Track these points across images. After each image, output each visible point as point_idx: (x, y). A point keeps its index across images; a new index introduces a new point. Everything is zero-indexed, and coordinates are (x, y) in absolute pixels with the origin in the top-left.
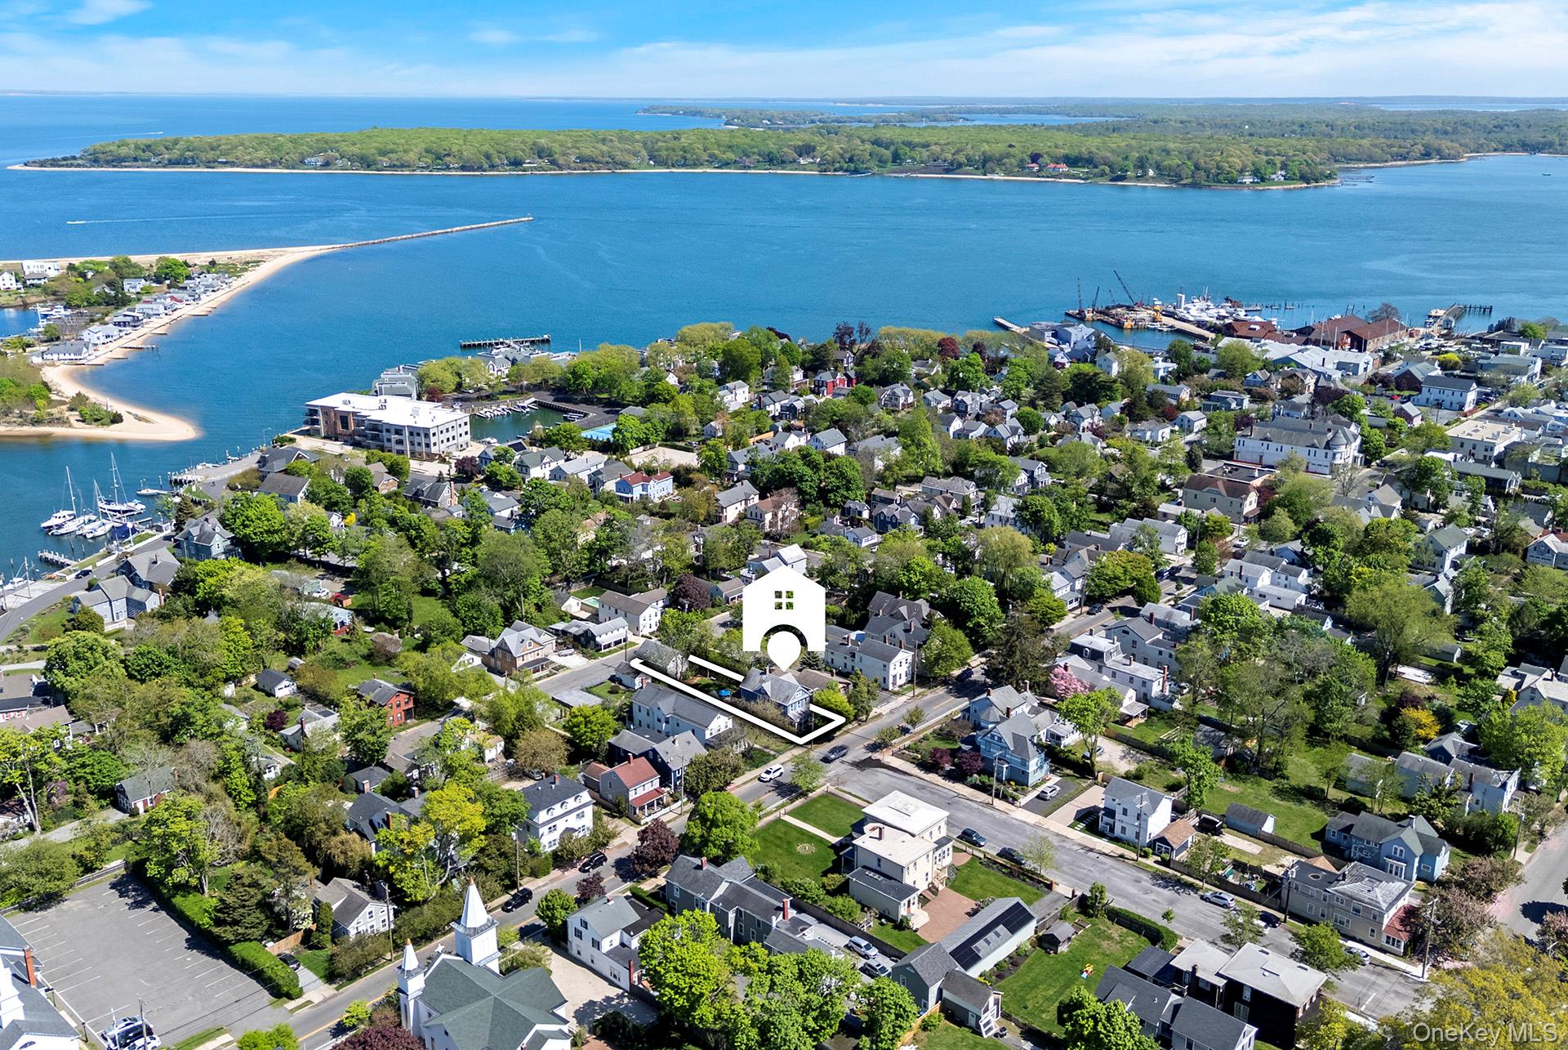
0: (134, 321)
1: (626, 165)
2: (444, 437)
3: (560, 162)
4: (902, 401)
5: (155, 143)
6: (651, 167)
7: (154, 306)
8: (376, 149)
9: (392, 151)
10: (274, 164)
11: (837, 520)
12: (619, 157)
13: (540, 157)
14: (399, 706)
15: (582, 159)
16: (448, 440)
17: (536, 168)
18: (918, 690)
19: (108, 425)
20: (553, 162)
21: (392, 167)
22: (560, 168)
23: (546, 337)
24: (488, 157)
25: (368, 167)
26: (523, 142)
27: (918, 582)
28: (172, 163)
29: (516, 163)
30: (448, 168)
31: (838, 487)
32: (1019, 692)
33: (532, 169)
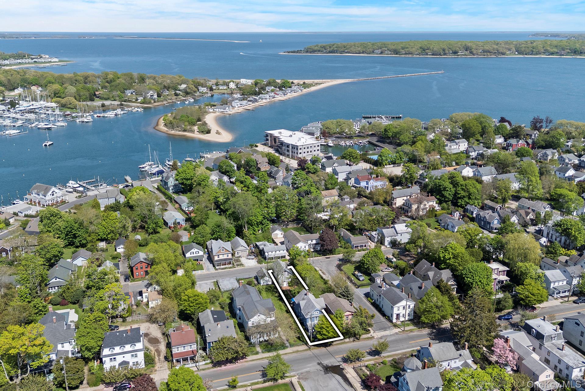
0: (255, 100)
1: (503, 54)
2: (306, 150)
3: (474, 52)
4: (549, 158)
5: (327, 46)
6: (516, 55)
7: (265, 95)
8: (401, 47)
9: (407, 48)
10: (363, 53)
11: (457, 215)
12: (501, 50)
13: (466, 51)
14: (142, 268)
15: (484, 51)
16: (308, 152)
17: (463, 55)
18: (412, 327)
19: (205, 134)
20: (471, 53)
21: (406, 54)
22: (474, 55)
23: (401, 116)
24: (444, 50)
25: (397, 54)
26: (461, 45)
27: (450, 259)
28: (330, 52)
29: (455, 53)
30: (427, 54)
31: (464, 197)
32: (458, 350)
33: (461, 55)
